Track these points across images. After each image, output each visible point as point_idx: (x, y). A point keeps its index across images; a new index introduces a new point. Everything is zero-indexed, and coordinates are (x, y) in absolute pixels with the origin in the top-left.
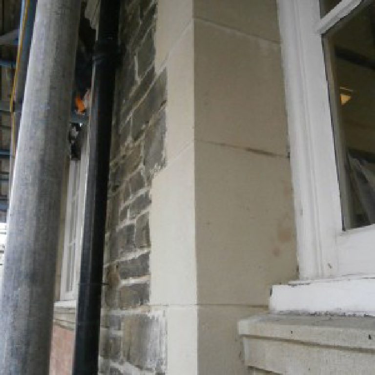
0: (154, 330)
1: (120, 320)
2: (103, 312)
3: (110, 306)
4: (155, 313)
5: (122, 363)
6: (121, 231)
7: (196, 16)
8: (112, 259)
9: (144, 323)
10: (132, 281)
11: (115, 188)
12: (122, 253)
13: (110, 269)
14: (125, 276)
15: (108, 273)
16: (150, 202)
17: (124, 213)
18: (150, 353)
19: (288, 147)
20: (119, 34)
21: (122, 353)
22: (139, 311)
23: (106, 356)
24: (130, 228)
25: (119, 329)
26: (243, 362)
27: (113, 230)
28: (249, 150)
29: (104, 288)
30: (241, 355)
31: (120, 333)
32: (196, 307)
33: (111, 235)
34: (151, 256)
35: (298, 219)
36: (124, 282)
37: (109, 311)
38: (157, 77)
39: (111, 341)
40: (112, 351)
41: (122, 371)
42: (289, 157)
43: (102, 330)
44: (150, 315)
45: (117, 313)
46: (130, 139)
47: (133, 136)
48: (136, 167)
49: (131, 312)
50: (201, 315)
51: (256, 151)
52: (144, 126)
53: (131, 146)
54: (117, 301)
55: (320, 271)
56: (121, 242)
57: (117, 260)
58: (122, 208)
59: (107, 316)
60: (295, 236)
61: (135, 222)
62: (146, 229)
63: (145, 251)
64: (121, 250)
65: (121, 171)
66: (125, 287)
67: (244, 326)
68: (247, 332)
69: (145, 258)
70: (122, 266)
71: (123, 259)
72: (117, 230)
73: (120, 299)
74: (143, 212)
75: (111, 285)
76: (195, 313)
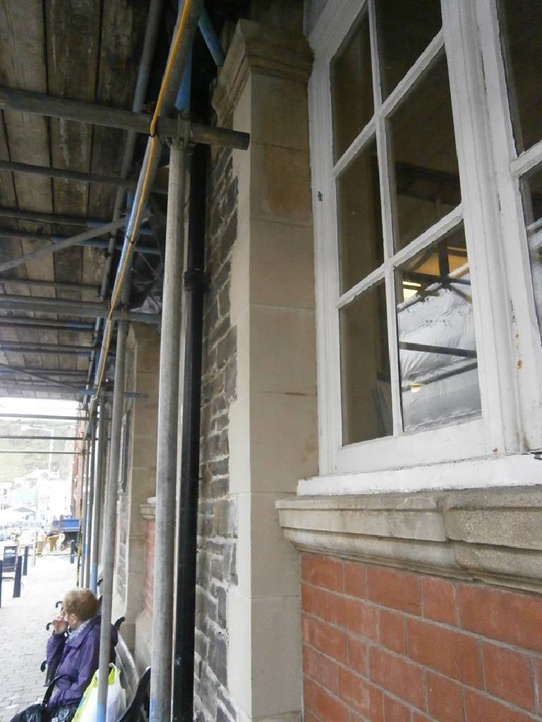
0: (232, 509)
1: (212, 506)
2: (200, 501)
3: (205, 496)
4: (232, 498)
5: (214, 537)
6: (211, 439)
7: (251, 302)
8: (205, 459)
9: (226, 505)
10: (220, 477)
11: (207, 401)
12: (213, 455)
13: (204, 467)
14: (215, 473)
15: (203, 471)
16: (229, 421)
17: (213, 425)
18: (230, 525)
19: (316, 388)
20: (205, 263)
21: (213, 529)
22: (224, 498)
23: (202, 535)
24: (217, 438)
25: (212, 513)
26: (279, 524)
27: (206, 436)
28: (287, 393)
29: (200, 482)
30: (277, 520)
31: (213, 516)
32: (250, 494)
33: (204, 439)
34: (229, 460)
35: (320, 438)
36: (214, 478)
37: (204, 500)
38: (231, 328)
39: (207, 522)
40: (207, 531)
41: (214, 542)
42: (316, 394)
43: (200, 516)
44: (229, 500)
45: (210, 501)
46: (215, 366)
47: (218, 364)
48: (220, 391)
49: (219, 499)
50: (252, 497)
51: (292, 394)
52: (225, 361)
53: (217, 371)
54: (209, 492)
55: (330, 471)
56: (212, 447)
57: (209, 461)
58: (212, 420)
59: (203, 504)
60: (317, 448)
61: (220, 432)
62: (227, 441)
63: (226, 457)
64: (211, 453)
65: (211, 389)
66: (215, 482)
67: (278, 504)
68: (280, 507)
69: (226, 461)
70: (213, 466)
71: (213, 461)
72: (209, 437)
73: (212, 490)
74: (226, 427)
75: (206, 480)
76: (250, 496)
